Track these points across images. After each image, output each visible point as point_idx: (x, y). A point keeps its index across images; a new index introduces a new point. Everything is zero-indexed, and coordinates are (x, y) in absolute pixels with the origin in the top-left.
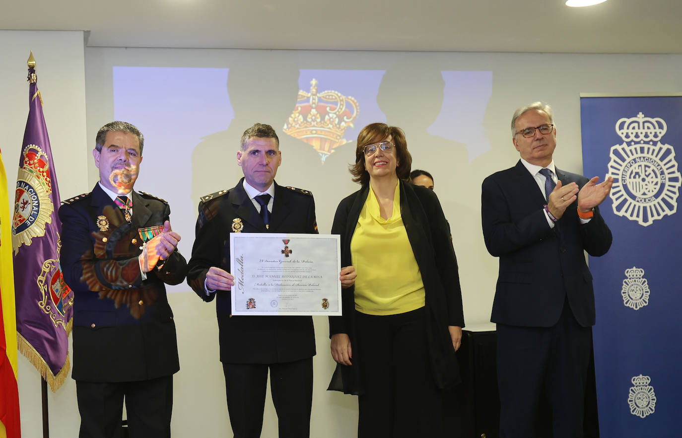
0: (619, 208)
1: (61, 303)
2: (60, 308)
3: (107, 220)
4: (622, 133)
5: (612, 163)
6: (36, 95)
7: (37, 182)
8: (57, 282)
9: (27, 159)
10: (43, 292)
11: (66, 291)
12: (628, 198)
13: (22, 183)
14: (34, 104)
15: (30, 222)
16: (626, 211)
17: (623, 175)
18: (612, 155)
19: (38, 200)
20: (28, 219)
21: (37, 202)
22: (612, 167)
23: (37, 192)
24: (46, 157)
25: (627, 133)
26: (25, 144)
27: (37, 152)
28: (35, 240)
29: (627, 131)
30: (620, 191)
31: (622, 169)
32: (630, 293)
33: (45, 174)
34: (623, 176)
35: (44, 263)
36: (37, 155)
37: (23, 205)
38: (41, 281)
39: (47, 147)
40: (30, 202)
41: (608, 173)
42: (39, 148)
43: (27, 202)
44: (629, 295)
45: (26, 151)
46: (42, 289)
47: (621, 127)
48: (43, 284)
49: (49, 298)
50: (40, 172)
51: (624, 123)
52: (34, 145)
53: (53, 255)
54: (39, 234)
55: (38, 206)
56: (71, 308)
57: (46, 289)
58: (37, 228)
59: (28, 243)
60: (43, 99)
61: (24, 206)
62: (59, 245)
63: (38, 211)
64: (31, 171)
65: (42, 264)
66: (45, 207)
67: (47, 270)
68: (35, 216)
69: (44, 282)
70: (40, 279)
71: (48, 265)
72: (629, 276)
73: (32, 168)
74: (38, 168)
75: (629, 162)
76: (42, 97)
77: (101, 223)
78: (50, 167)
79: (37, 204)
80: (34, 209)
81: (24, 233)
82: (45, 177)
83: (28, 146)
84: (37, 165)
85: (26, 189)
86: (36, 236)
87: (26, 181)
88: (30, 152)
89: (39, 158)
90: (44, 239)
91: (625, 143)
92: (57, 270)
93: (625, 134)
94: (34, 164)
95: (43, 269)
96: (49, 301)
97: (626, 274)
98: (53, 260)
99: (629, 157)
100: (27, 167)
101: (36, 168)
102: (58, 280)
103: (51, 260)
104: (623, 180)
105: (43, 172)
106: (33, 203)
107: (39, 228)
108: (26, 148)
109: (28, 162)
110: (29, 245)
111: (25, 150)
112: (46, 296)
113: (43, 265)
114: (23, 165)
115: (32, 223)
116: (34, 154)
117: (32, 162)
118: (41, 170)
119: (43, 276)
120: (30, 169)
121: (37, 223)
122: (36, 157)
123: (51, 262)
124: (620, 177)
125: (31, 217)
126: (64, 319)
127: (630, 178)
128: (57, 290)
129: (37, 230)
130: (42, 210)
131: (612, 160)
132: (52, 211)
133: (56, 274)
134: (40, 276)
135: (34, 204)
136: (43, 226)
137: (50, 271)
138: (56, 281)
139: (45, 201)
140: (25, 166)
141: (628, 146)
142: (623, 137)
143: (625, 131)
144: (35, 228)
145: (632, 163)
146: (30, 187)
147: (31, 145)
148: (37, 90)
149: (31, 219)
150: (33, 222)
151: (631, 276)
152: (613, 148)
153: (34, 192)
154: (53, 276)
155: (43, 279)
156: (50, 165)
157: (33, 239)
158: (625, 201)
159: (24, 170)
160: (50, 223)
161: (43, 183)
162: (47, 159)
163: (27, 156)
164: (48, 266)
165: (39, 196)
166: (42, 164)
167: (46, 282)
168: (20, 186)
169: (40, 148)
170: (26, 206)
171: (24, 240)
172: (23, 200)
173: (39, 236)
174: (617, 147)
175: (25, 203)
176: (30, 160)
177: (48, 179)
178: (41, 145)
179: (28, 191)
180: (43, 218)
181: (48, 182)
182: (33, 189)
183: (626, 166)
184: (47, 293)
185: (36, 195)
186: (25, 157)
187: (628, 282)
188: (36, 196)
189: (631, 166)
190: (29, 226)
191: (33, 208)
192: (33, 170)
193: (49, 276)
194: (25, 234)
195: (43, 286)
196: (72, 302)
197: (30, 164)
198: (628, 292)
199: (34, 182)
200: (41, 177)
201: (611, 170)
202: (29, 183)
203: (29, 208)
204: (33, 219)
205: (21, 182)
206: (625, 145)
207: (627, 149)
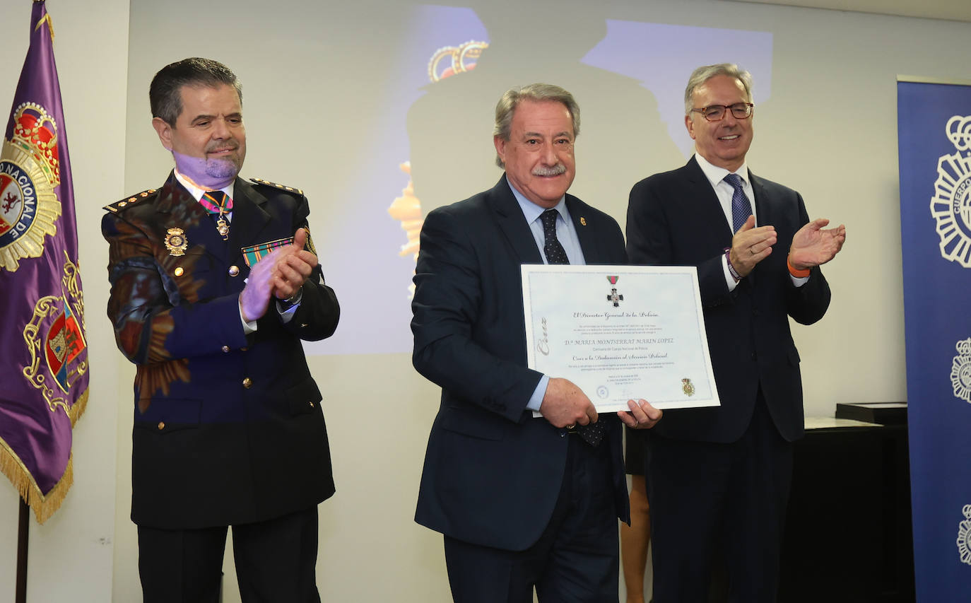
0: (949, 249)
1: (64, 369)
2: (62, 379)
3: (184, 237)
4: (955, 138)
5: (939, 182)
6: (42, 21)
7: (35, 165)
8: (59, 335)
9: (19, 126)
10: (33, 352)
11: (75, 350)
12: (962, 234)
13: (9, 166)
14: (39, 37)
15: (18, 231)
16: (959, 254)
17: (955, 199)
18: (940, 170)
19: (34, 195)
20: (15, 227)
21: (32, 198)
22: (940, 187)
23: (34, 183)
24: (54, 124)
25: (962, 139)
26: (18, 101)
27: (38, 115)
28: (25, 263)
29: (962, 135)
30: (951, 223)
31: (953, 190)
32: (963, 377)
33: (50, 152)
34: (955, 201)
35: (38, 303)
36: (39, 120)
37: (7, 202)
38: (32, 334)
39: (57, 107)
40: (20, 198)
41: (934, 196)
42: (42, 109)
43: (15, 198)
44: (961, 380)
45: (20, 113)
46: (32, 345)
47: (954, 129)
48: (33, 338)
49: (43, 362)
50: (42, 149)
51: (956, 123)
52: (34, 104)
53: (56, 289)
54: (33, 253)
55: (34, 207)
56: (81, 380)
57: (39, 347)
58: (30, 243)
59: (13, 267)
60: (54, 28)
61: (10, 204)
62: (67, 272)
63: (33, 214)
64: (26, 147)
65: (35, 303)
66: (45, 208)
67: (43, 315)
68: (27, 223)
69: (35, 334)
70: (30, 329)
71: (45, 305)
72: (962, 351)
73: (27, 141)
74: (39, 143)
75: (964, 182)
76: (53, 25)
77: (173, 241)
78: (60, 143)
79: (33, 203)
80: (27, 211)
81: (6, 249)
82: (50, 158)
83: (24, 104)
84: (36, 137)
85: (14, 176)
86: (27, 257)
87: (16, 163)
88: (25, 114)
89: (41, 125)
90: (41, 261)
91: (958, 153)
92: (61, 314)
93: (958, 140)
94: (32, 134)
95: (35, 311)
96: (43, 367)
97: (958, 349)
98: (54, 298)
99: (963, 173)
100: (20, 140)
101: (34, 141)
102: (61, 332)
103: (51, 297)
104: (956, 208)
105: (47, 149)
106: (25, 200)
107: (33, 242)
108: (20, 107)
109: (22, 132)
110: (14, 270)
111: (17, 111)
112: (38, 359)
113: (37, 306)
114: (13, 136)
115: (21, 234)
116: (33, 119)
117: (28, 132)
118: (44, 145)
119: (35, 323)
120: (26, 143)
121: (31, 234)
122: (36, 124)
123: (51, 301)
124: (950, 203)
125: (20, 223)
126: (68, 397)
127: (965, 204)
128: (58, 349)
129: (30, 246)
130: (40, 212)
131: (941, 177)
132: (59, 216)
133: (58, 322)
134: (30, 325)
135: (27, 203)
136: (40, 239)
137: (48, 317)
138: (57, 333)
139: (48, 198)
140: (16, 137)
141: (963, 158)
142: (956, 143)
143: (958, 134)
144: (26, 243)
145: (968, 182)
146: (22, 173)
147: (29, 103)
148: (46, 12)
149: (20, 227)
150: (24, 232)
151: (965, 352)
152: (941, 159)
153: (29, 181)
154: (52, 324)
155: (35, 329)
156: (59, 138)
157: (22, 261)
158: (958, 238)
159: (12, 144)
160: (53, 234)
161: (46, 168)
162: (56, 128)
163: (21, 121)
164: (46, 308)
165: (36, 188)
166: (45, 135)
167: (40, 335)
168: (4, 171)
169: (45, 109)
170: (12, 205)
171: (5, 262)
172: (9, 194)
173: (32, 256)
174: (948, 157)
175: (12, 200)
176: (25, 127)
177: (55, 161)
178: (47, 104)
179: (17, 180)
180: (41, 226)
181: (53, 167)
182: (27, 176)
183: (960, 187)
184: (40, 353)
185: (32, 186)
186: (17, 122)
187: (959, 361)
188: (30, 189)
189: (966, 187)
190: (16, 239)
191: (25, 209)
192: (30, 145)
193: (46, 324)
194: (8, 252)
195: (34, 341)
196: (83, 369)
197: (24, 135)
198: (960, 376)
199: (30, 165)
200: (43, 157)
201: (939, 192)
202: (20, 167)
203: (18, 208)
204: (24, 227)
205: (6, 164)
206: (958, 156)
207: (962, 162)
